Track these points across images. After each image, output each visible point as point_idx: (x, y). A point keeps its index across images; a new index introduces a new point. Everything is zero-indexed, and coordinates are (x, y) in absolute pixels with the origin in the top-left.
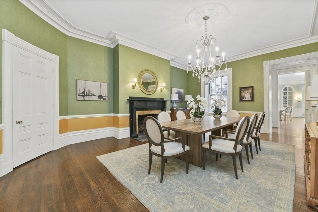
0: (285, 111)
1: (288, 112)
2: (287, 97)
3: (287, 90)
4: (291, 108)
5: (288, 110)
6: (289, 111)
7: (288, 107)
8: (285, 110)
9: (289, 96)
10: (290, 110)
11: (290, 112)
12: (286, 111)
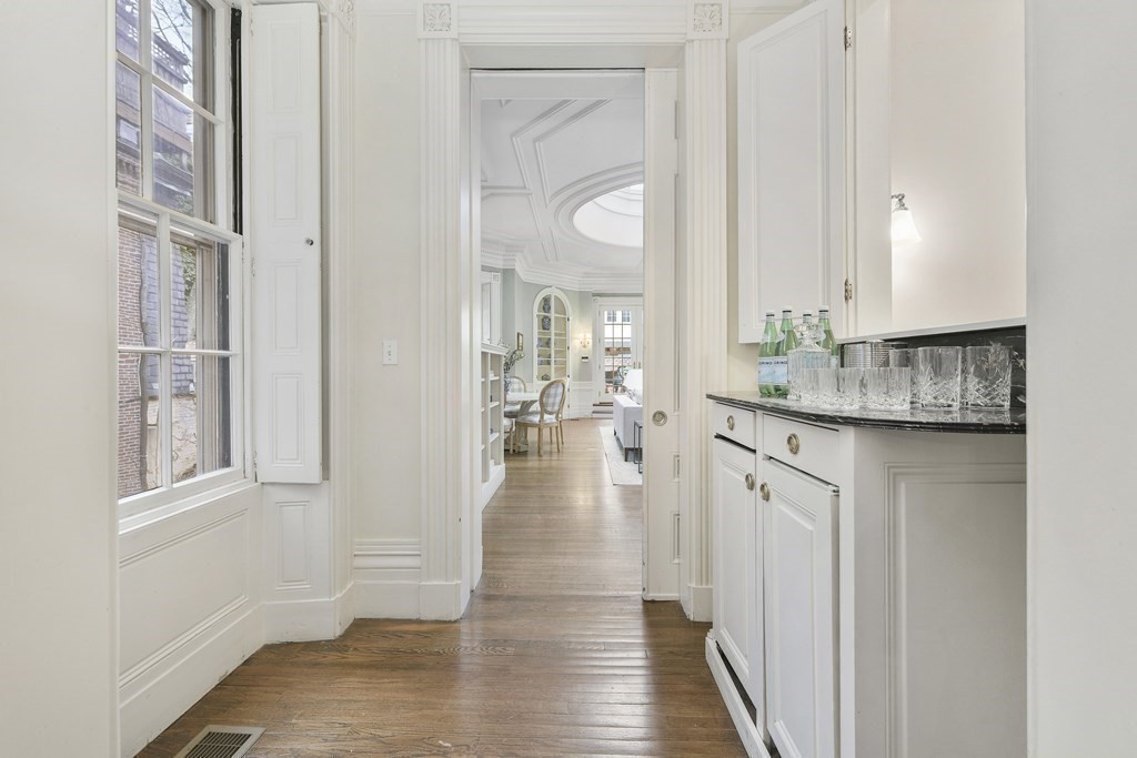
0: (537, 404)
1: (549, 409)
2: (550, 339)
3: (549, 308)
4: (560, 390)
5: (551, 400)
6: (554, 404)
7: (552, 380)
8: (538, 398)
9: (556, 335)
10: (558, 399)
11: (556, 408)
12: (542, 404)
